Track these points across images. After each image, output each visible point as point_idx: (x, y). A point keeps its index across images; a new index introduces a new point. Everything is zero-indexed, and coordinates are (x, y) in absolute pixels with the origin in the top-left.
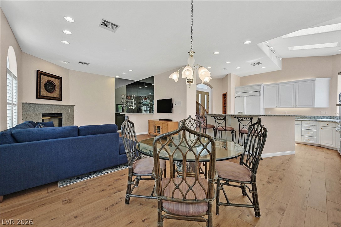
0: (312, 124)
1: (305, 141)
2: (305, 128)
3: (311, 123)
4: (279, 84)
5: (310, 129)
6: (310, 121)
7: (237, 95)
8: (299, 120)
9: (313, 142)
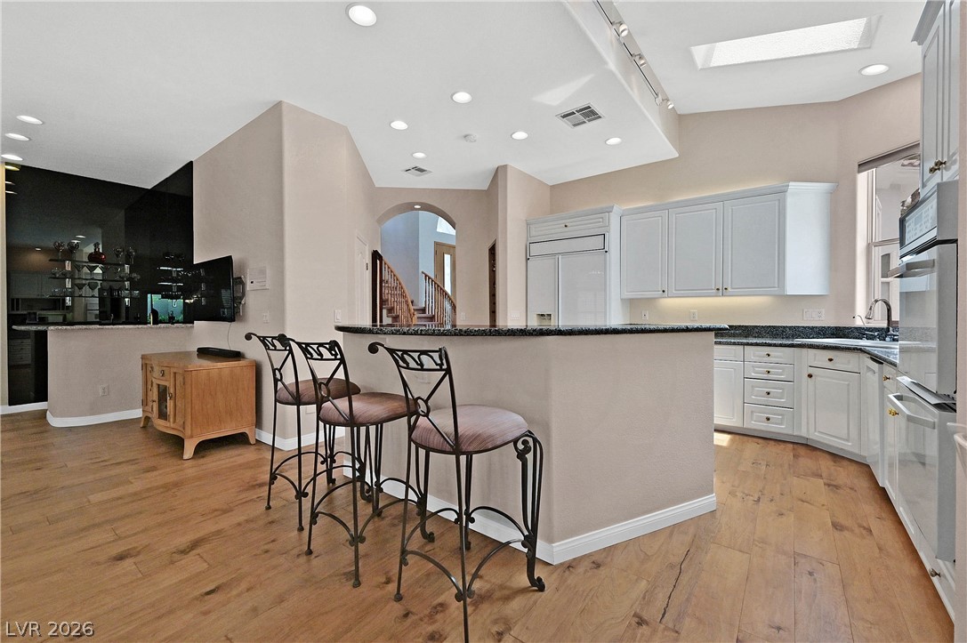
0: (781, 357)
1: (756, 424)
2: (753, 375)
3: (775, 352)
4: (667, 207)
5: (770, 376)
6: (770, 345)
7: (535, 249)
8: (734, 344)
9: (779, 427)
